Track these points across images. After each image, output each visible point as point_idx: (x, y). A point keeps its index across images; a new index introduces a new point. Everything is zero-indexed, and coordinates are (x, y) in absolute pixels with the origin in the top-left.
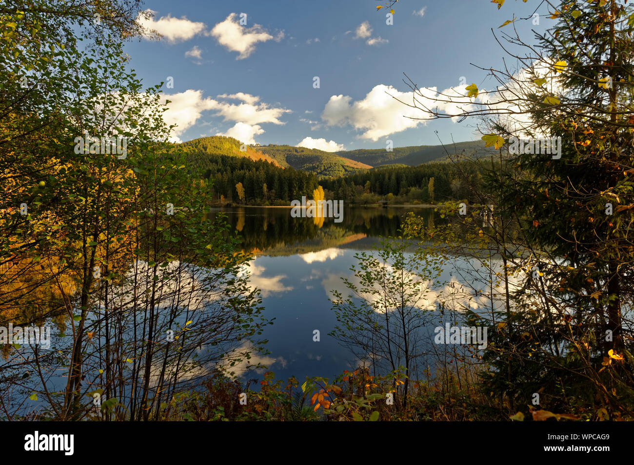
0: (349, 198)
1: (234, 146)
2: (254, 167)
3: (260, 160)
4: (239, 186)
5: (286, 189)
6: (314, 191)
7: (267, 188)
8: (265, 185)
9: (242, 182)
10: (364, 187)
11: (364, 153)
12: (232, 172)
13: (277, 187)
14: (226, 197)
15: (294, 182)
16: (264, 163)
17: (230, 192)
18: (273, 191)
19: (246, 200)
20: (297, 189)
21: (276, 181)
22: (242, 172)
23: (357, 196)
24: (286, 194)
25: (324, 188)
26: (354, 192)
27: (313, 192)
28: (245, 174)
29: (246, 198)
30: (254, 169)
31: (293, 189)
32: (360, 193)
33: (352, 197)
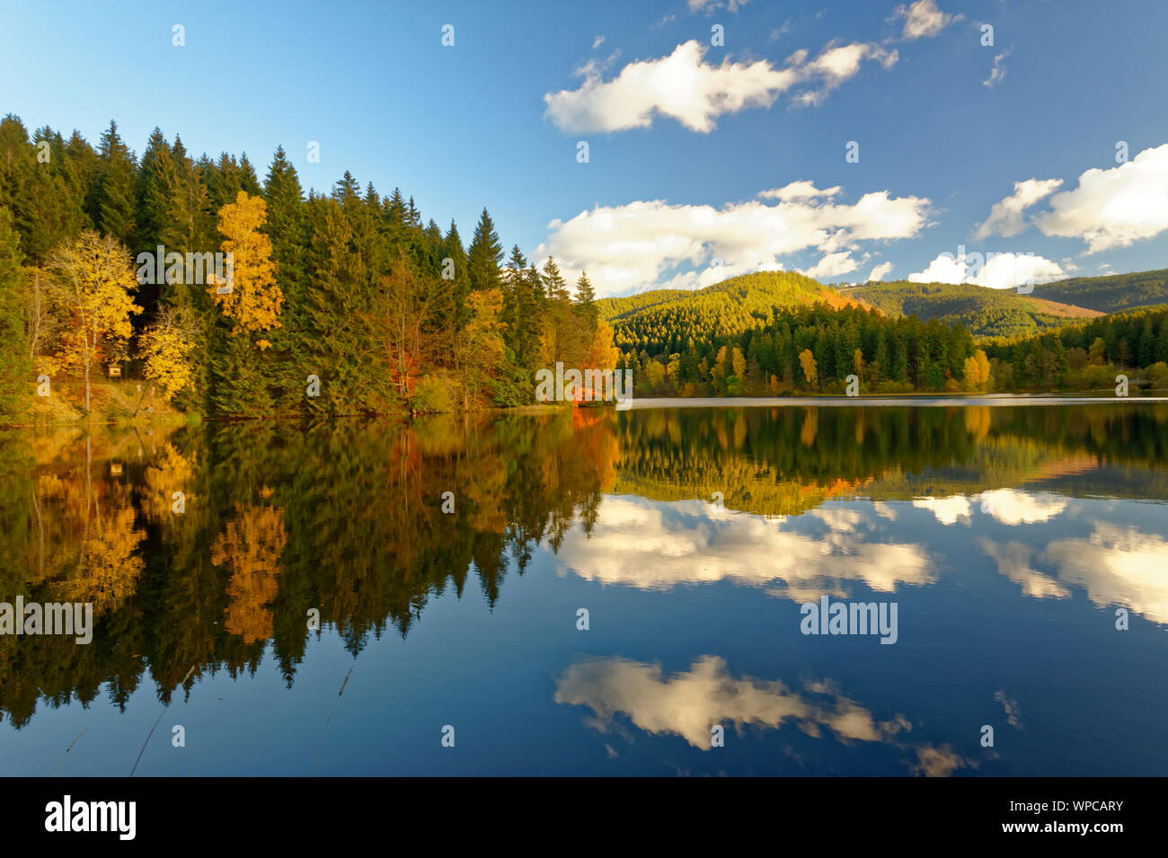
0: (1050, 375)
1: (797, 286)
2: (836, 318)
3: (849, 306)
4: (806, 357)
5: (903, 358)
6: (967, 360)
7: (863, 358)
8: (858, 353)
9: (812, 348)
10: (1088, 352)
11: (1084, 287)
12: (792, 332)
13: (884, 354)
14: (780, 379)
15: (920, 343)
16: (856, 311)
17: (787, 370)
18: (876, 363)
19: (819, 383)
20: (927, 357)
21: (881, 344)
22: (812, 329)
23: (1069, 370)
24: (904, 370)
25: (989, 357)
26: (1062, 363)
27: (963, 364)
28: (818, 331)
29: (819, 378)
30: (836, 323)
31: (918, 358)
32: (1078, 365)
33: (1058, 374)
